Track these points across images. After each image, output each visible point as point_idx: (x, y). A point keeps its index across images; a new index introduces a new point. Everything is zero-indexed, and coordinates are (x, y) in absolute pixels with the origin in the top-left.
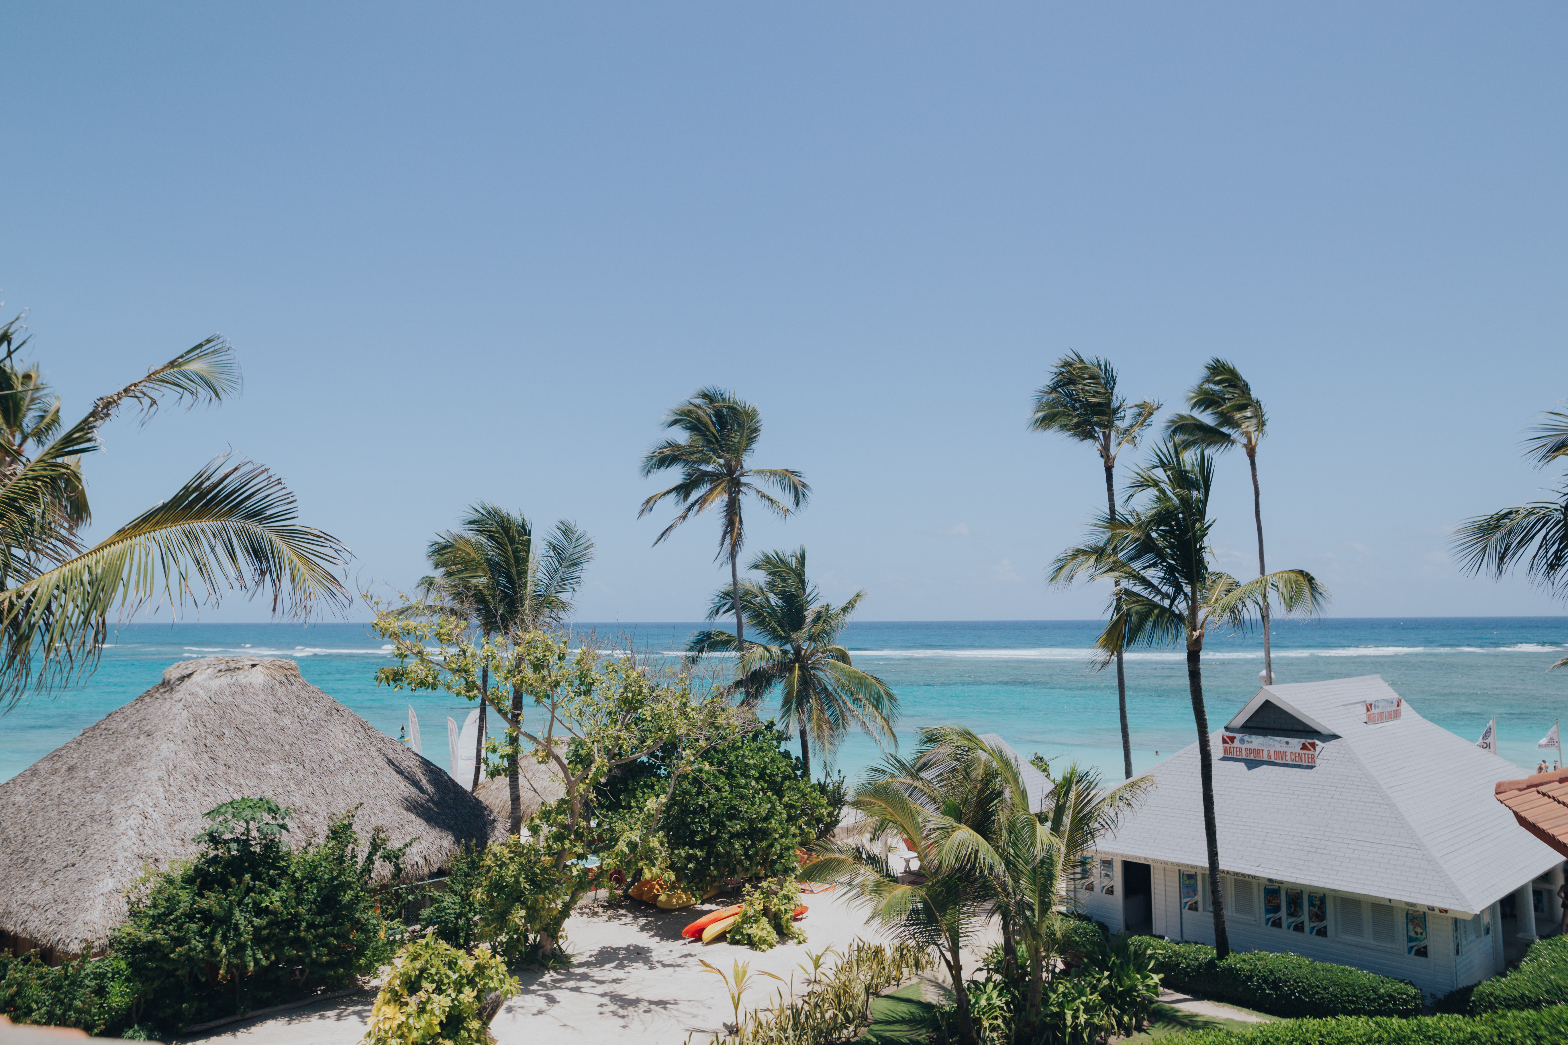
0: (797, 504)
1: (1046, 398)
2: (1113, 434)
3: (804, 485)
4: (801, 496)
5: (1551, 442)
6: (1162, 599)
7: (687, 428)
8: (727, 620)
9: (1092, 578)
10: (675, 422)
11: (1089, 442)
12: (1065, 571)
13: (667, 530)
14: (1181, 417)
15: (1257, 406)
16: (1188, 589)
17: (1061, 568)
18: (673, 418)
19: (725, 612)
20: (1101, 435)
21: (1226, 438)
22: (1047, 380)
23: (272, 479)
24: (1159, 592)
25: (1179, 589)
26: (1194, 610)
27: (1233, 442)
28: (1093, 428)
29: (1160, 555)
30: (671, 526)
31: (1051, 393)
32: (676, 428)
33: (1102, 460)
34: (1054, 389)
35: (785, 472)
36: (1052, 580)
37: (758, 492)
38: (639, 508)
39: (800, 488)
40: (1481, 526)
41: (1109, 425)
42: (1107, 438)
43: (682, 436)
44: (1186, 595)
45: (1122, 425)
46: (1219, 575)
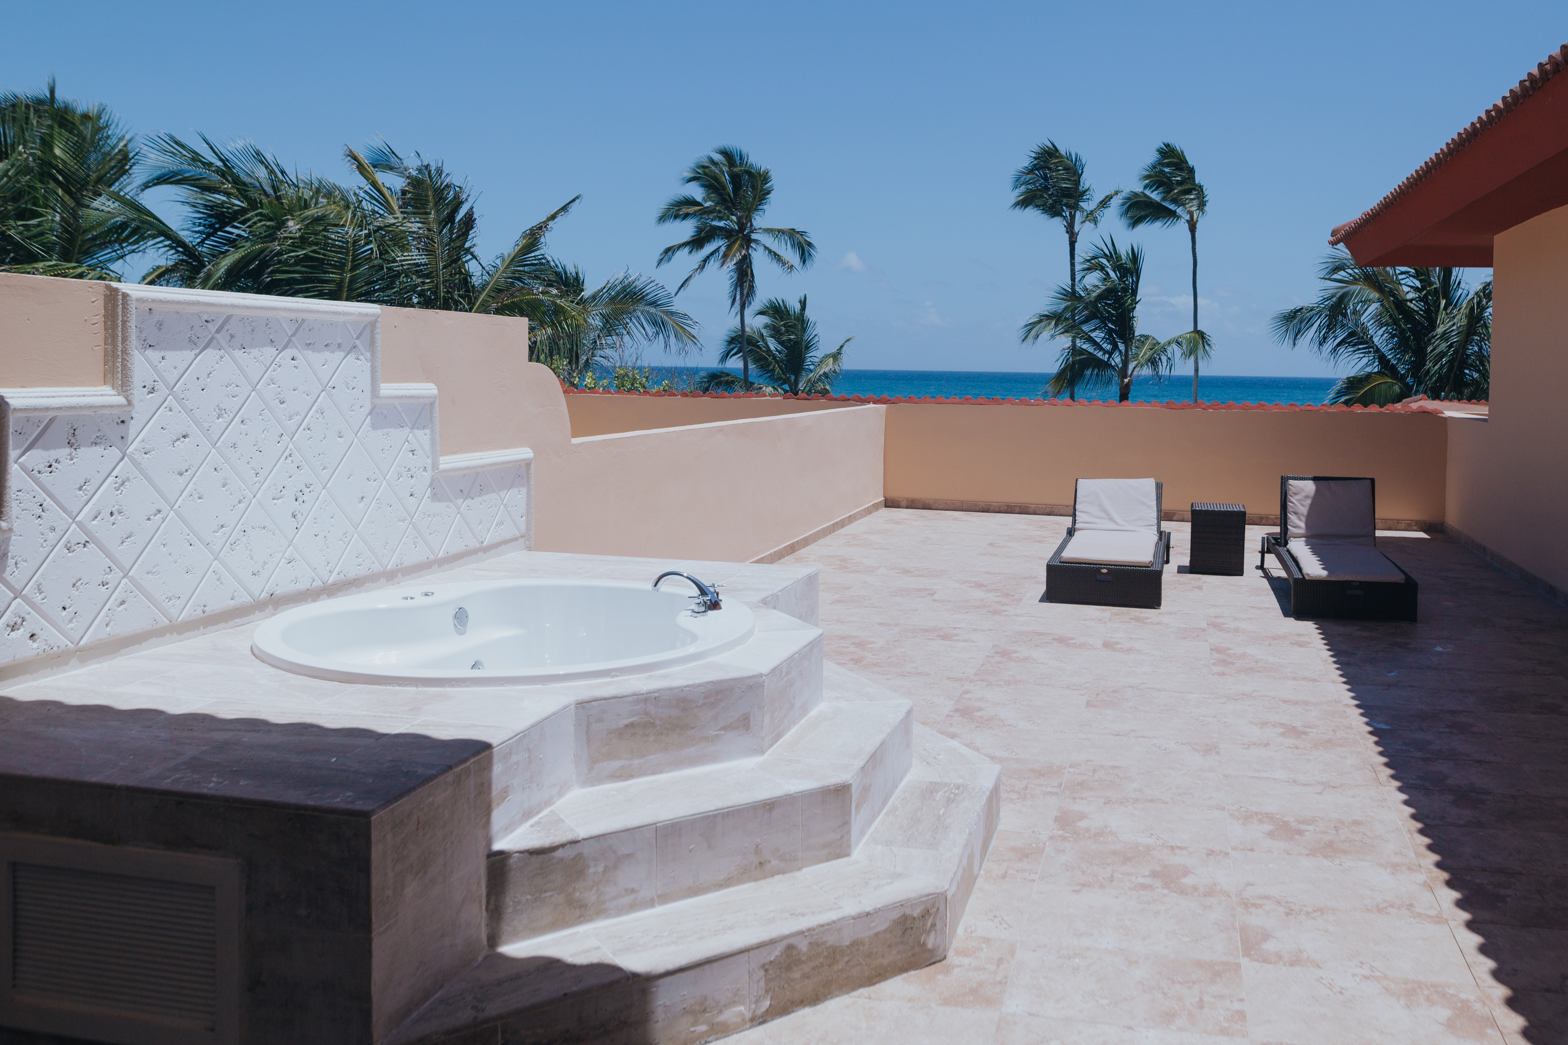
0: (804, 262)
1: (1024, 177)
2: (1078, 214)
3: (810, 244)
4: (807, 254)
5: (1331, 266)
6: (1104, 354)
7: (703, 186)
8: (735, 363)
9: (1053, 336)
10: (690, 180)
11: (1058, 220)
12: (1033, 332)
13: (686, 280)
14: (1136, 195)
15: (1200, 189)
16: (1122, 347)
17: (1030, 330)
18: (692, 175)
19: (734, 355)
20: (1068, 213)
21: (1173, 214)
22: (1025, 161)
23: (659, 286)
24: (1101, 349)
25: (1115, 347)
26: (1125, 363)
27: (1179, 217)
28: (1062, 208)
29: (1104, 321)
30: (690, 276)
31: (1028, 174)
32: (694, 185)
33: (1067, 236)
34: (1031, 171)
35: (792, 231)
36: (1023, 340)
37: (766, 248)
38: (657, 257)
39: (806, 247)
40: (1285, 316)
41: (1075, 207)
42: (1073, 217)
43: (696, 192)
44: (1120, 351)
45: (1085, 205)
46: (1147, 337)
